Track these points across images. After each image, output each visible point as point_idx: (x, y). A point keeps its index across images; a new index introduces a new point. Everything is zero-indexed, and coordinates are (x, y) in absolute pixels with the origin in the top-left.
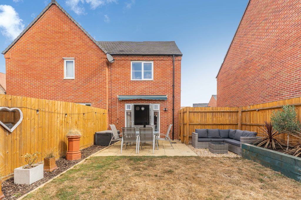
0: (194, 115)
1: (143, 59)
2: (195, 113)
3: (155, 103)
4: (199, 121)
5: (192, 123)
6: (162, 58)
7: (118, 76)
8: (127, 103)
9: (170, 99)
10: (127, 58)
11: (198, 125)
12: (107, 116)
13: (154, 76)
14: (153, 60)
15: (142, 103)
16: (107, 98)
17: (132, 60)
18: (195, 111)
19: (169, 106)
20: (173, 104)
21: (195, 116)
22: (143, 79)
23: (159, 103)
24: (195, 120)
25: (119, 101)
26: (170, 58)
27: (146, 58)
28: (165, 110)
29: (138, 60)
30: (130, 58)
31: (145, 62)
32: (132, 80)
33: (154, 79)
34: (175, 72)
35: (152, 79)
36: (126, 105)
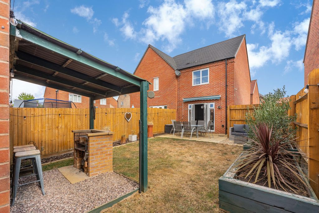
0: (235, 112)
1: (202, 68)
2: (236, 111)
3: (210, 102)
4: (240, 117)
5: (234, 119)
6: (216, 64)
7: (183, 84)
8: (189, 104)
9: (224, 98)
10: (190, 70)
11: (239, 121)
12: (175, 114)
13: (210, 80)
14: (209, 67)
15: (200, 103)
16: (177, 101)
17: (192, 71)
18: (236, 109)
19: (222, 104)
20: (226, 102)
21: (237, 113)
22: (201, 84)
23: (214, 102)
24: (236, 117)
25: (184, 103)
26: (224, 62)
27: (203, 67)
28: (219, 108)
29: (197, 70)
30: (192, 70)
31: (203, 70)
32: (193, 85)
33: (210, 82)
34: (228, 74)
35: (208, 83)
36: (189, 105)
